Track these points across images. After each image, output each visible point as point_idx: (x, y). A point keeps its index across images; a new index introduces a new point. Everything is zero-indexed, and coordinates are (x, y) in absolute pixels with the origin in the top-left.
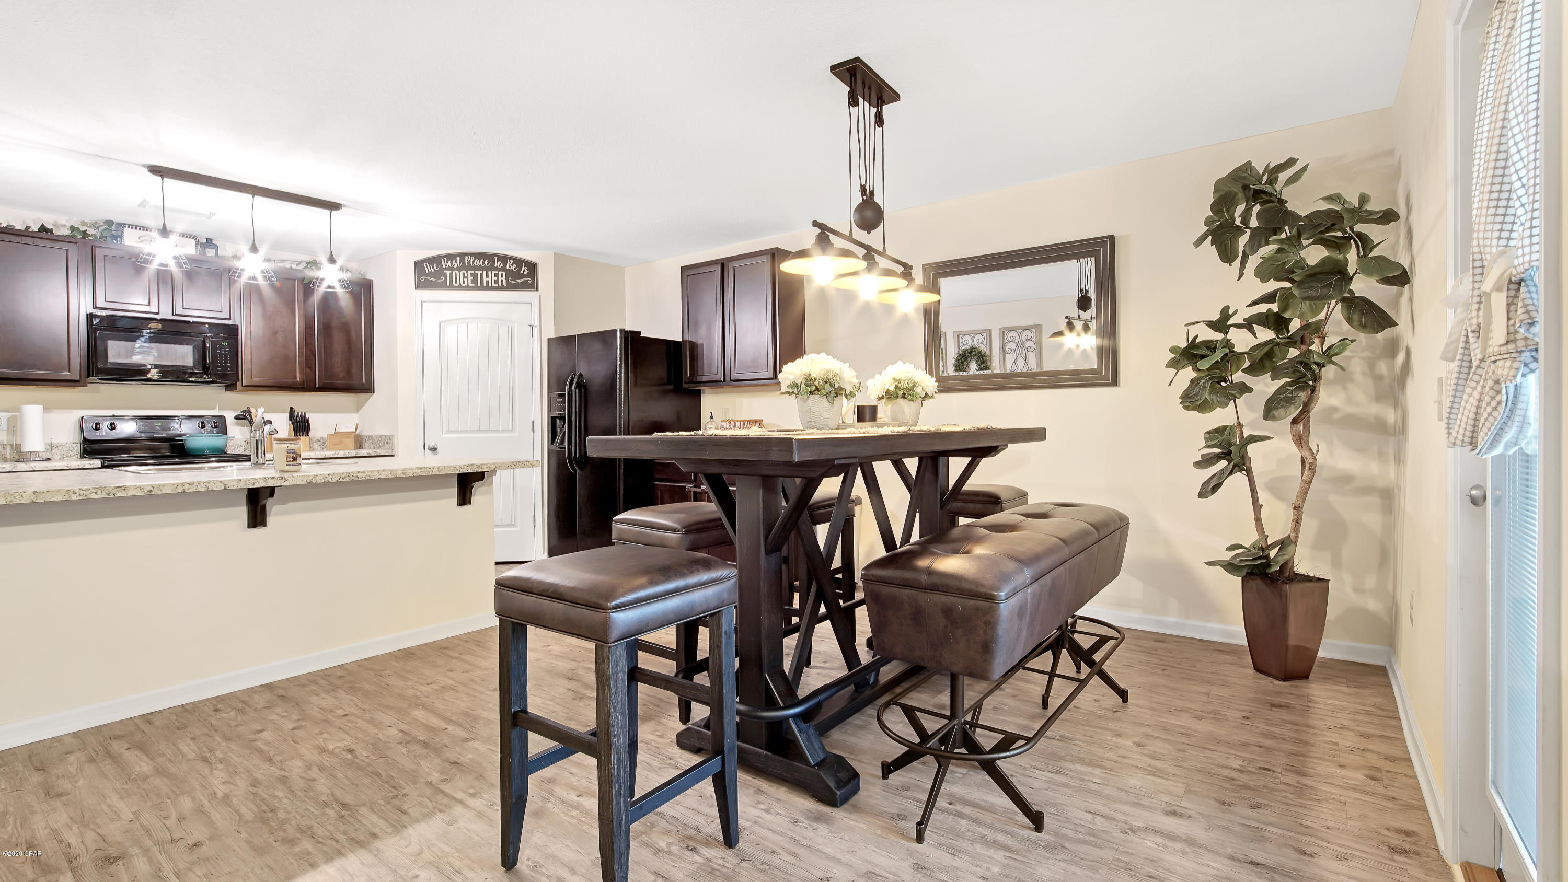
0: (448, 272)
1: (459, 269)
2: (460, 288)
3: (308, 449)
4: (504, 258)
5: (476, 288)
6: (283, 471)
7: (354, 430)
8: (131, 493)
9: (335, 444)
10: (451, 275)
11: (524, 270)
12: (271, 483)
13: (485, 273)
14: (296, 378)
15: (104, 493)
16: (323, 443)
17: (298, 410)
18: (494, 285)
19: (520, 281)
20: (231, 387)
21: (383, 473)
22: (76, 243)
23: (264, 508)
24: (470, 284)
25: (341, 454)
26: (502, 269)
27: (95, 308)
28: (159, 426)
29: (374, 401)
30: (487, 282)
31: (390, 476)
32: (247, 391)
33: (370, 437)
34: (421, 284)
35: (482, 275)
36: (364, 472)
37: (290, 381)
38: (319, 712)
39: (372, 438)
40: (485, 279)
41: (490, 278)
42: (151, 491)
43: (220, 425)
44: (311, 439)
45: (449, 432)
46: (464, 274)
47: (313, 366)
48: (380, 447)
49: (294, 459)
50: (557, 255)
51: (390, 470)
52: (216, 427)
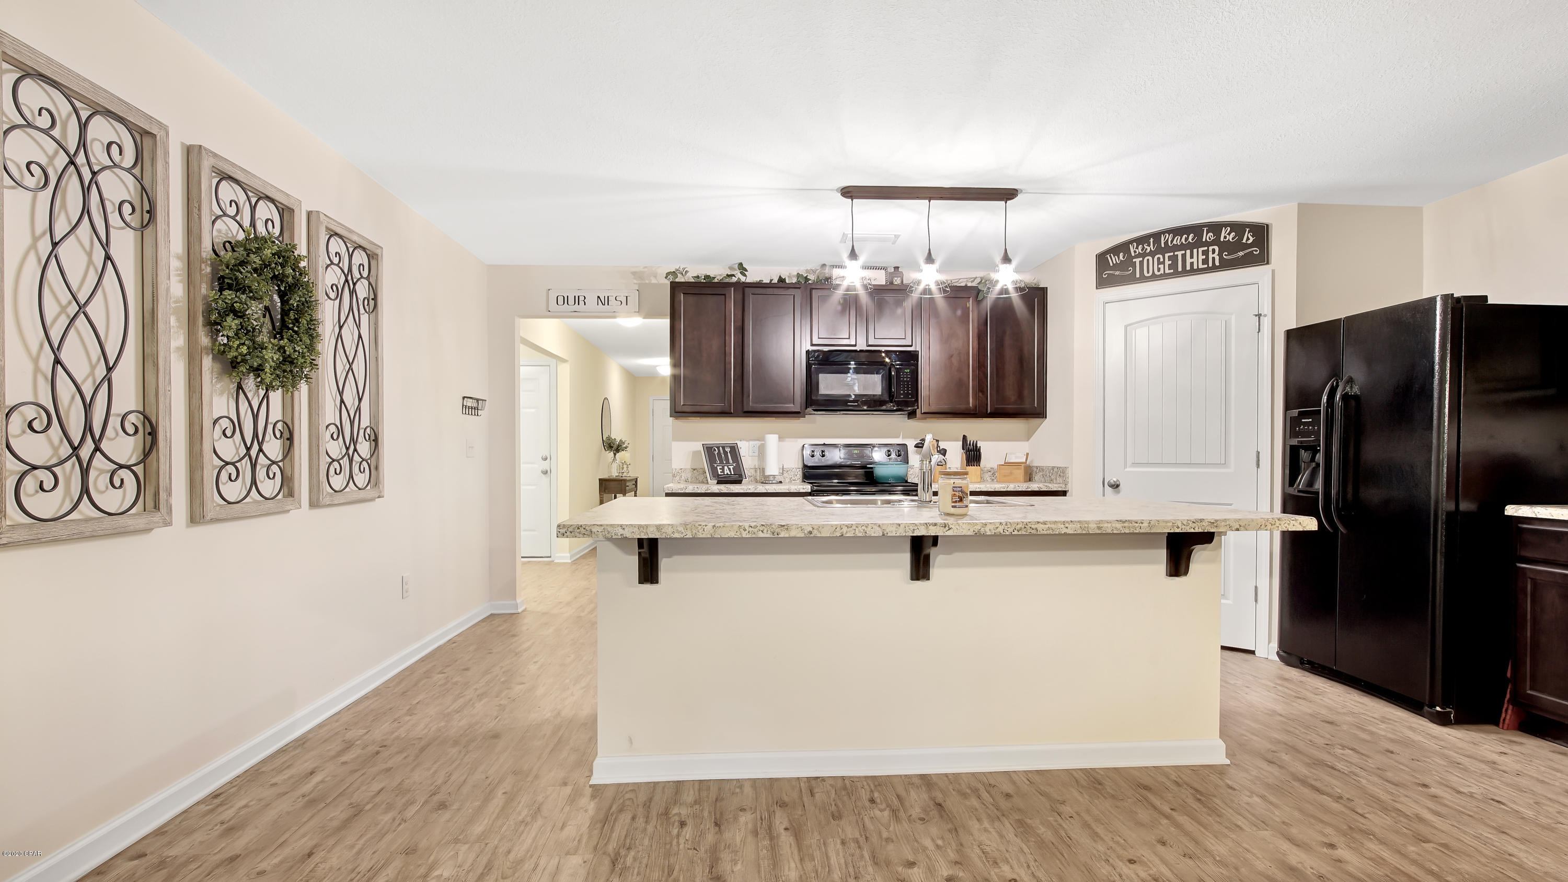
0: (1137, 260)
1: (1152, 254)
2: (1154, 277)
3: (979, 480)
4: (1215, 228)
5: (1176, 274)
6: (948, 514)
7: (1024, 461)
8: (793, 533)
9: (1005, 476)
10: (1141, 263)
11: (1248, 238)
12: (932, 532)
13: (1188, 252)
14: (969, 404)
15: (769, 532)
16: (993, 473)
17: (970, 439)
18: (1201, 266)
19: (1241, 254)
20: (912, 415)
21: (1070, 526)
22: (799, 288)
23: (927, 557)
24: (1167, 271)
25: (1012, 487)
26: (1213, 243)
27: (812, 345)
28: (856, 454)
29: (1046, 427)
30: (1192, 264)
31: (1079, 532)
32: (925, 418)
33: (1041, 469)
34: (1102, 282)
35: (1184, 256)
36: (1045, 523)
37: (962, 407)
38: (980, 857)
39: (1043, 470)
40: (1189, 261)
41: (1196, 258)
42: (810, 533)
43: (902, 453)
44: (982, 470)
45: (1135, 464)
46: (1159, 259)
47: (985, 390)
48: (1051, 481)
49: (961, 500)
50: (1302, 207)
51: (1079, 522)
52: (899, 456)
